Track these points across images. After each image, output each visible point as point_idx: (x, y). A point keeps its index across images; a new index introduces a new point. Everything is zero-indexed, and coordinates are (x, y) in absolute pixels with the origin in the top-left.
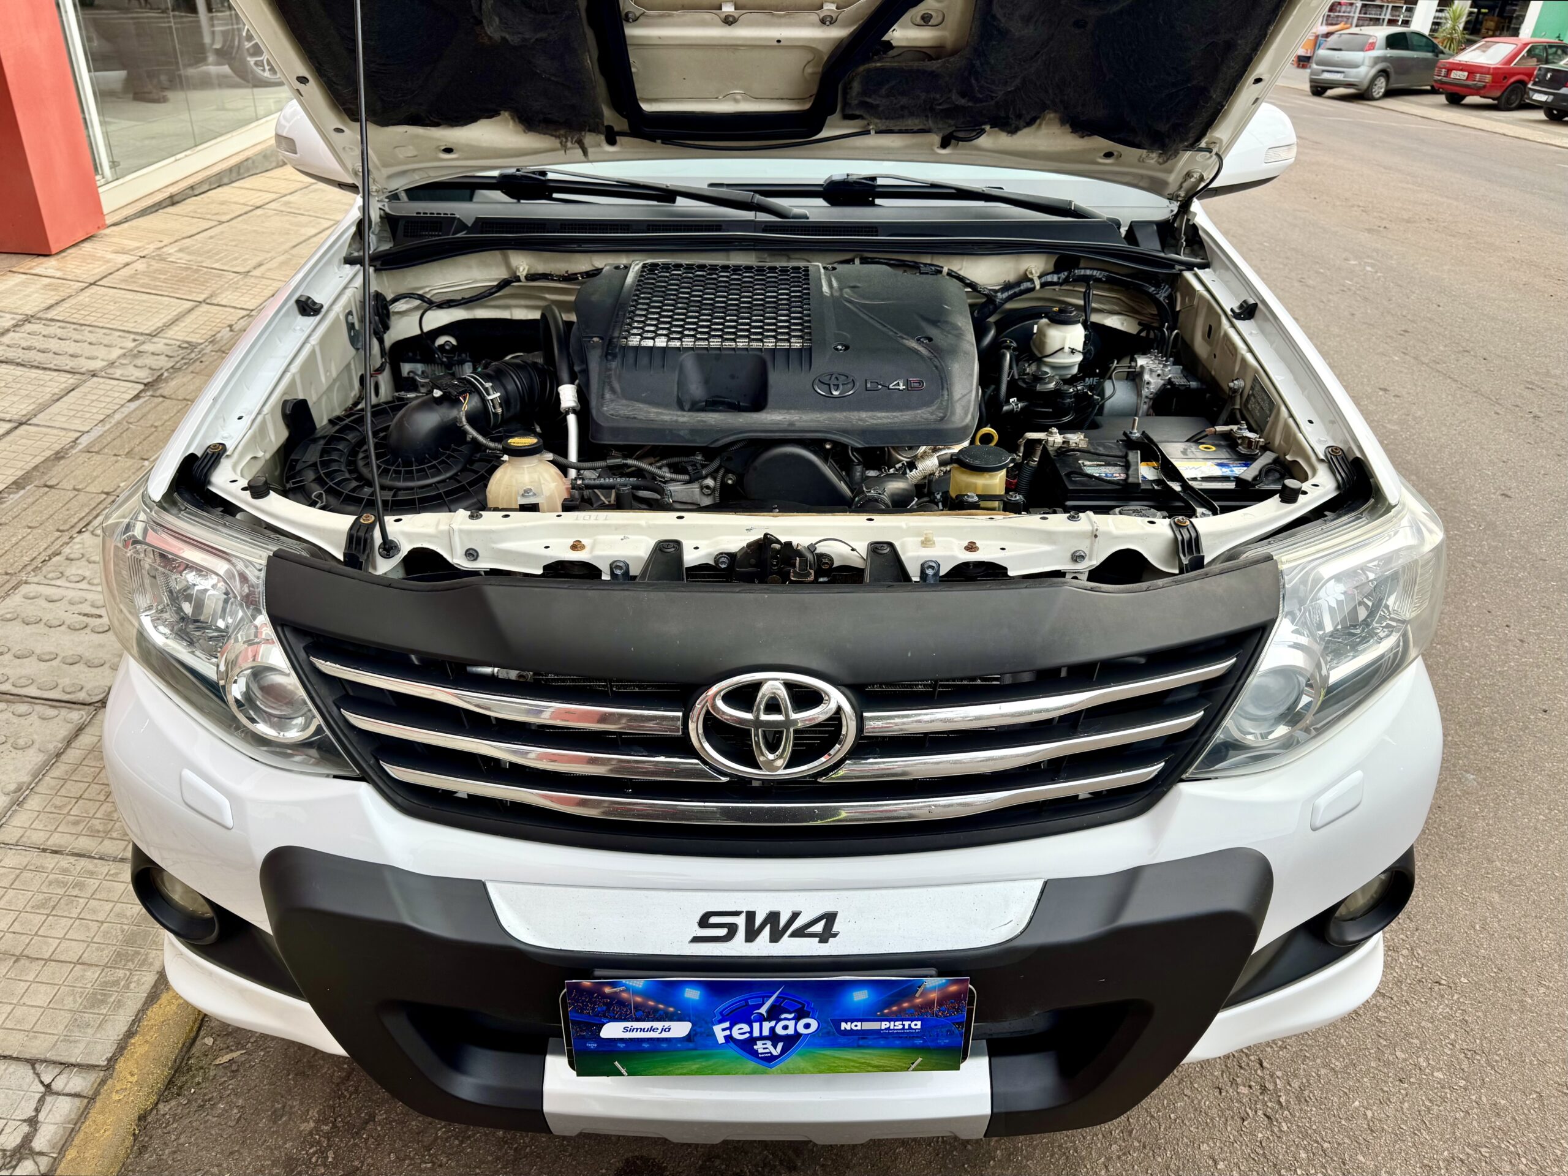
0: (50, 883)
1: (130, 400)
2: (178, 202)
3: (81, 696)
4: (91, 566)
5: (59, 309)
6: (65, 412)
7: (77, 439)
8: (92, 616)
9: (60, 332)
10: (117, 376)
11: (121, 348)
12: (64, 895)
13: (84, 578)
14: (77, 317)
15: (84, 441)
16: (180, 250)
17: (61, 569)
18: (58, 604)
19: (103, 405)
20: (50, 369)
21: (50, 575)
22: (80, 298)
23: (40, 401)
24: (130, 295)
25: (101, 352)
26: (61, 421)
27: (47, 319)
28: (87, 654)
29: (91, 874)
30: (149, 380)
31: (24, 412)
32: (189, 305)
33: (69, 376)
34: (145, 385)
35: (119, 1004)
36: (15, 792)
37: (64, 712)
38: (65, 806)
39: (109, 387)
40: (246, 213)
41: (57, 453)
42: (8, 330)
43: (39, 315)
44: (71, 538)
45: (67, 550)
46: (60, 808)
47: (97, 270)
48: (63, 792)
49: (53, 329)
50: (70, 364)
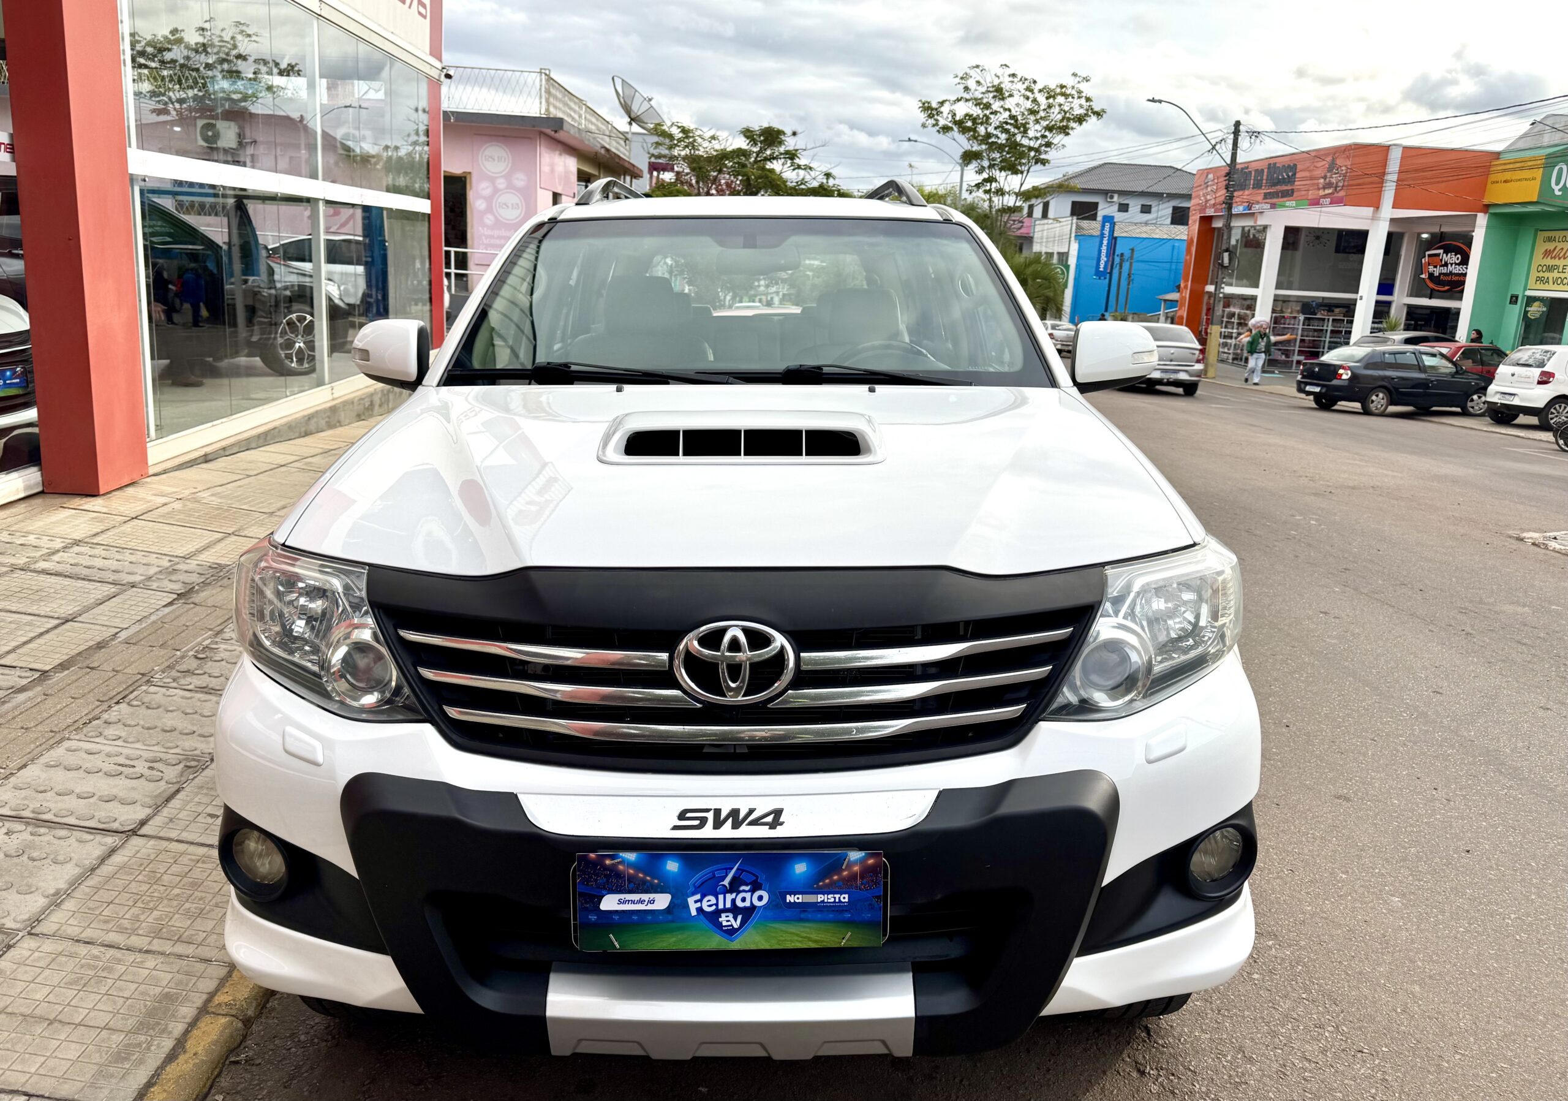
0: (82, 966)
1: (164, 606)
2: (211, 460)
3: (115, 826)
4: (126, 728)
5: (104, 536)
6: (107, 613)
7: (117, 633)
8: (126, 766)
9: (104, 554)
10: (154, 587)
11: (158, 566)
12: (93, 977)
13: (120, 738)
14: (121, 542)
15: (123, 635)
16: (212, 495)
17: (99, 730)
18: (97, 756)
19: (141, 608)
20: (94, 581)
21: (90, 734)
22: (122, 528)
23: (85, 604)
24: (167, 527)
25: (141, 570)
26: (103, 620)
27: (93, 543)
28: (121, 794)
29: (119, 961)
30: (183, 591)
31: (71, 612)
32: (220, 536)
33: (112, 586)
34: (178, 595)
35: (141, 1062)
36: (54, 895)
37: (99, 838)
38: (97, 908)
39: (147, 596)
40: (271, 470)
41: (99, 643)
42: (58, 551)
43: (86, 540)
44: (110, 707)
45: (105, 716)
46: (93, 909)
47: (137, 508)
48: (96, 897)
49: (98, 551)
50: (112, 577)
